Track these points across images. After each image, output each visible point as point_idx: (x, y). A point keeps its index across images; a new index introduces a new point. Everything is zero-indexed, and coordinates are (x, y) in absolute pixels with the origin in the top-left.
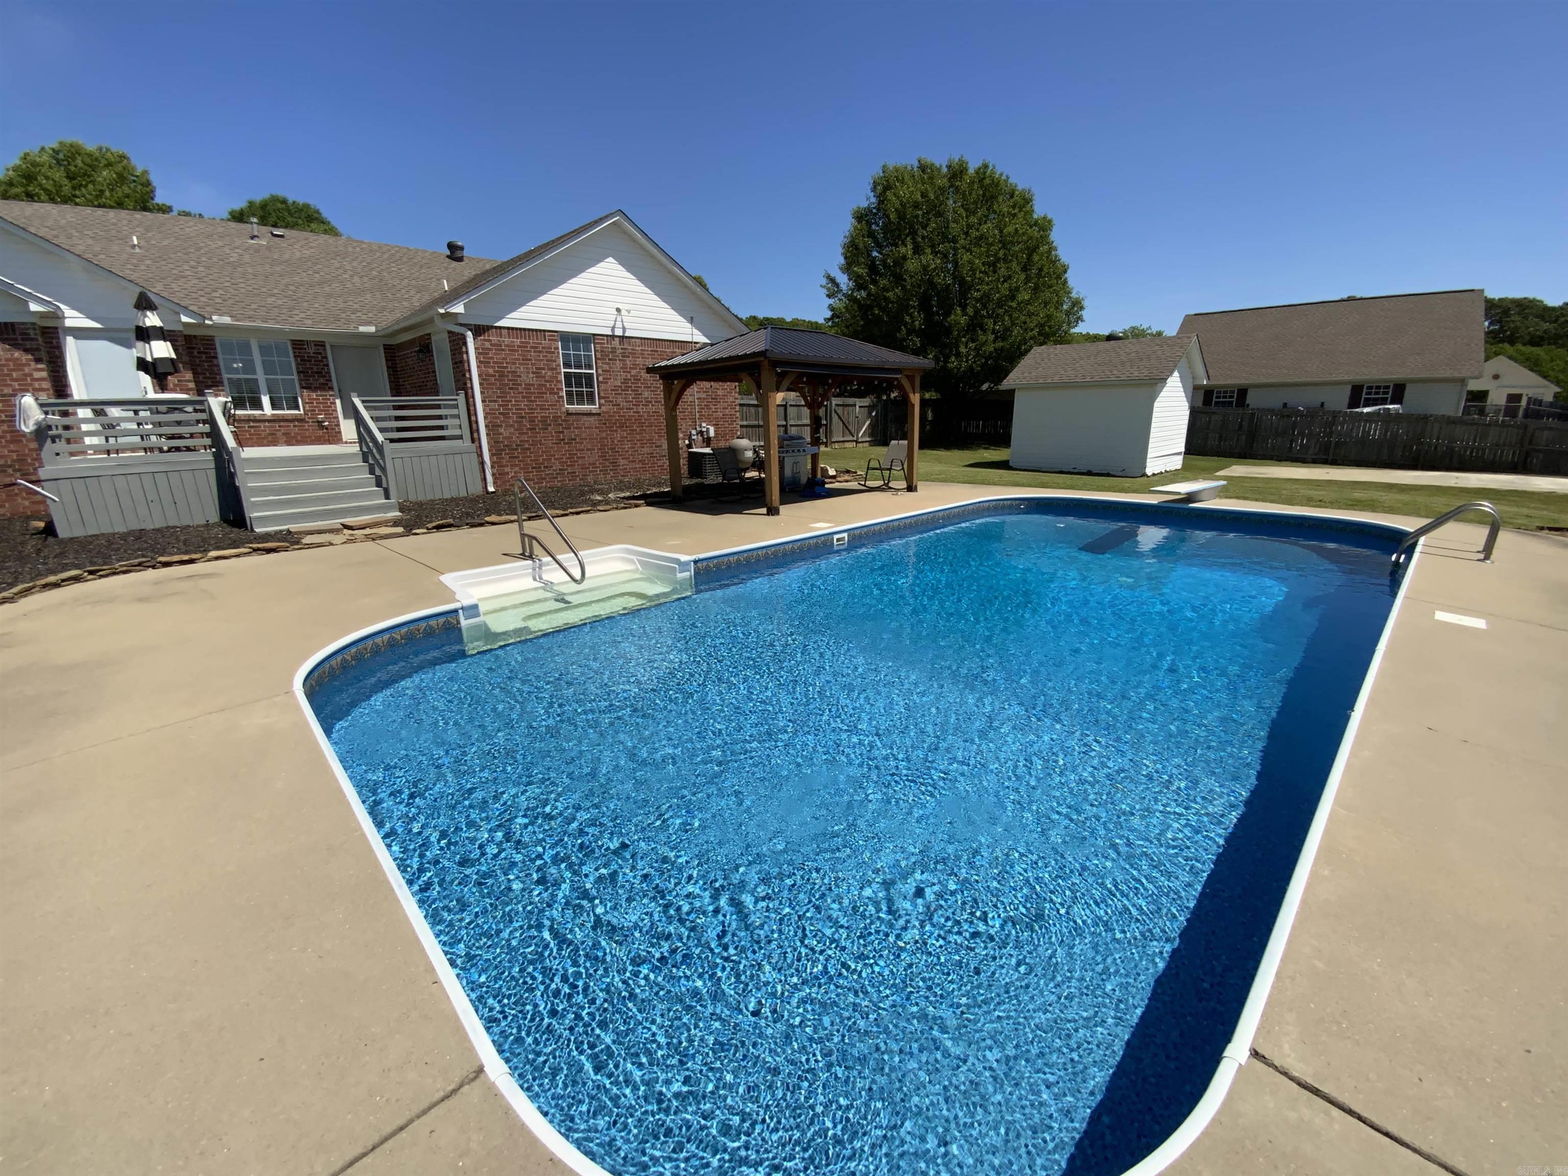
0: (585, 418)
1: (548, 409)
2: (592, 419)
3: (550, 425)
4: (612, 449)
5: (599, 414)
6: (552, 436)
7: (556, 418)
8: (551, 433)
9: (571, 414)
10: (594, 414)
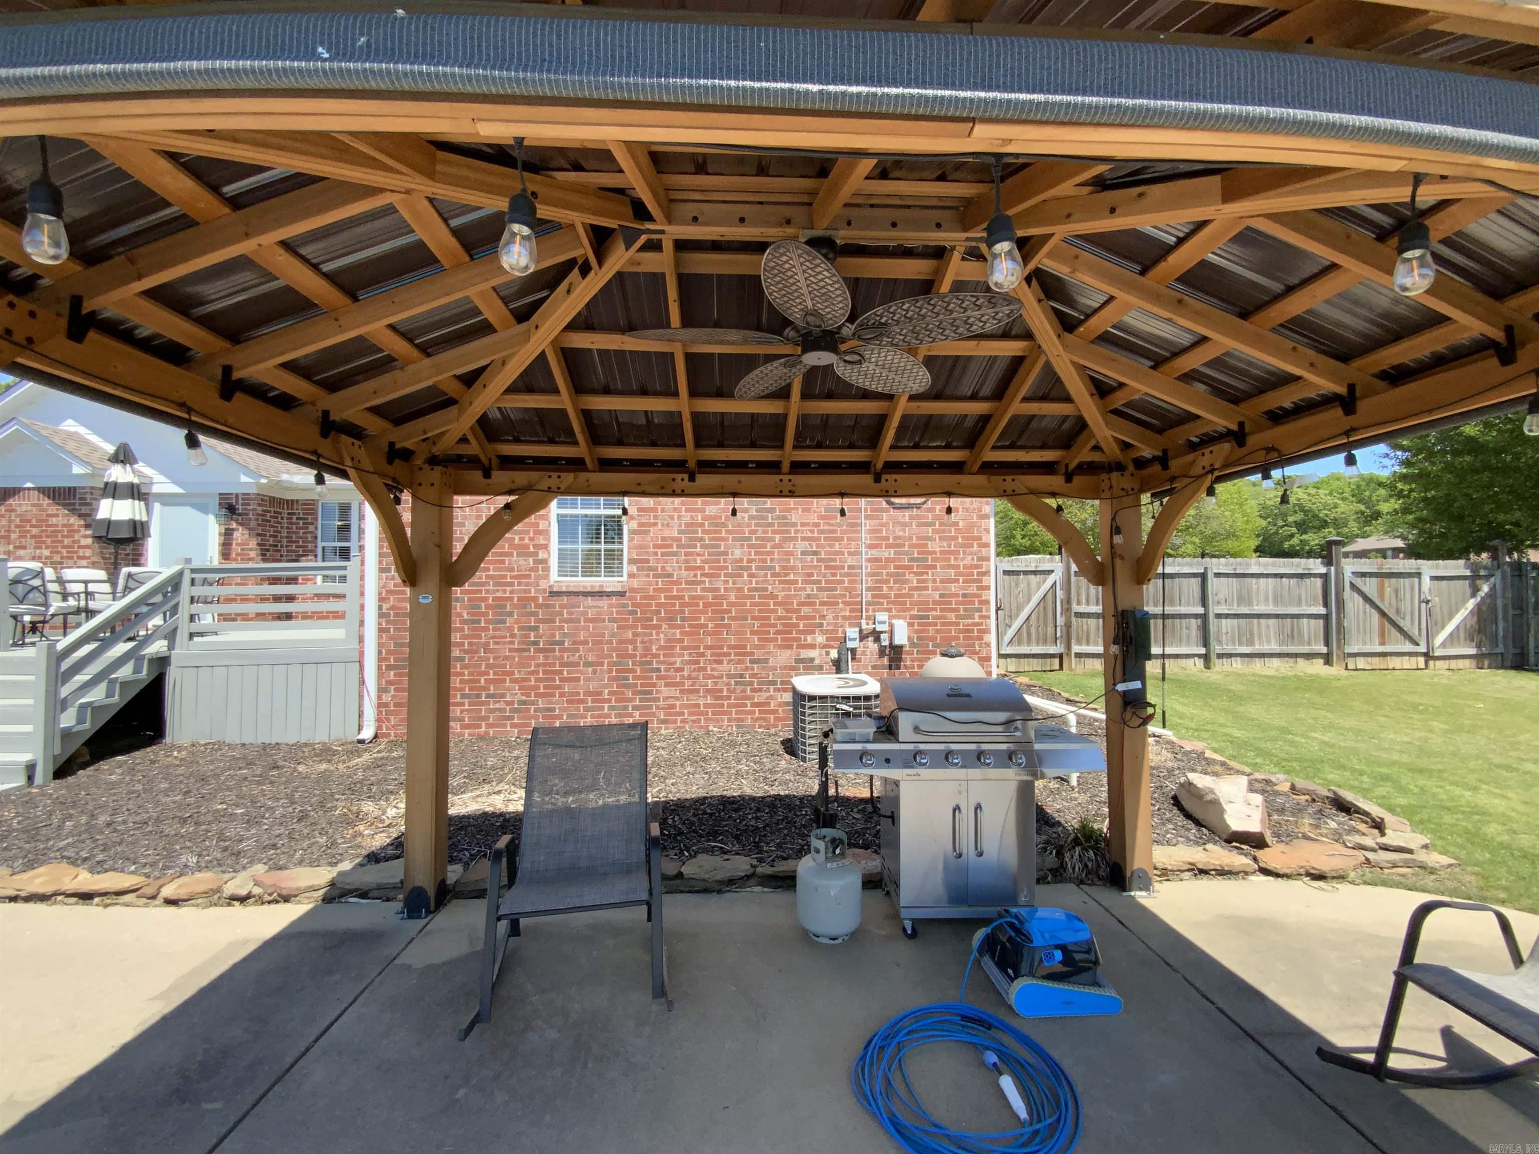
0: (590, 601)
1: (511, 584)
2: (604, 603)
3: (510, 614)
4: (642, 663)
5: (622, 594)
6: (513, 636)
7: (525, 601)
8: (510, 629)
9: (559, 594)
10: (609, 594)
